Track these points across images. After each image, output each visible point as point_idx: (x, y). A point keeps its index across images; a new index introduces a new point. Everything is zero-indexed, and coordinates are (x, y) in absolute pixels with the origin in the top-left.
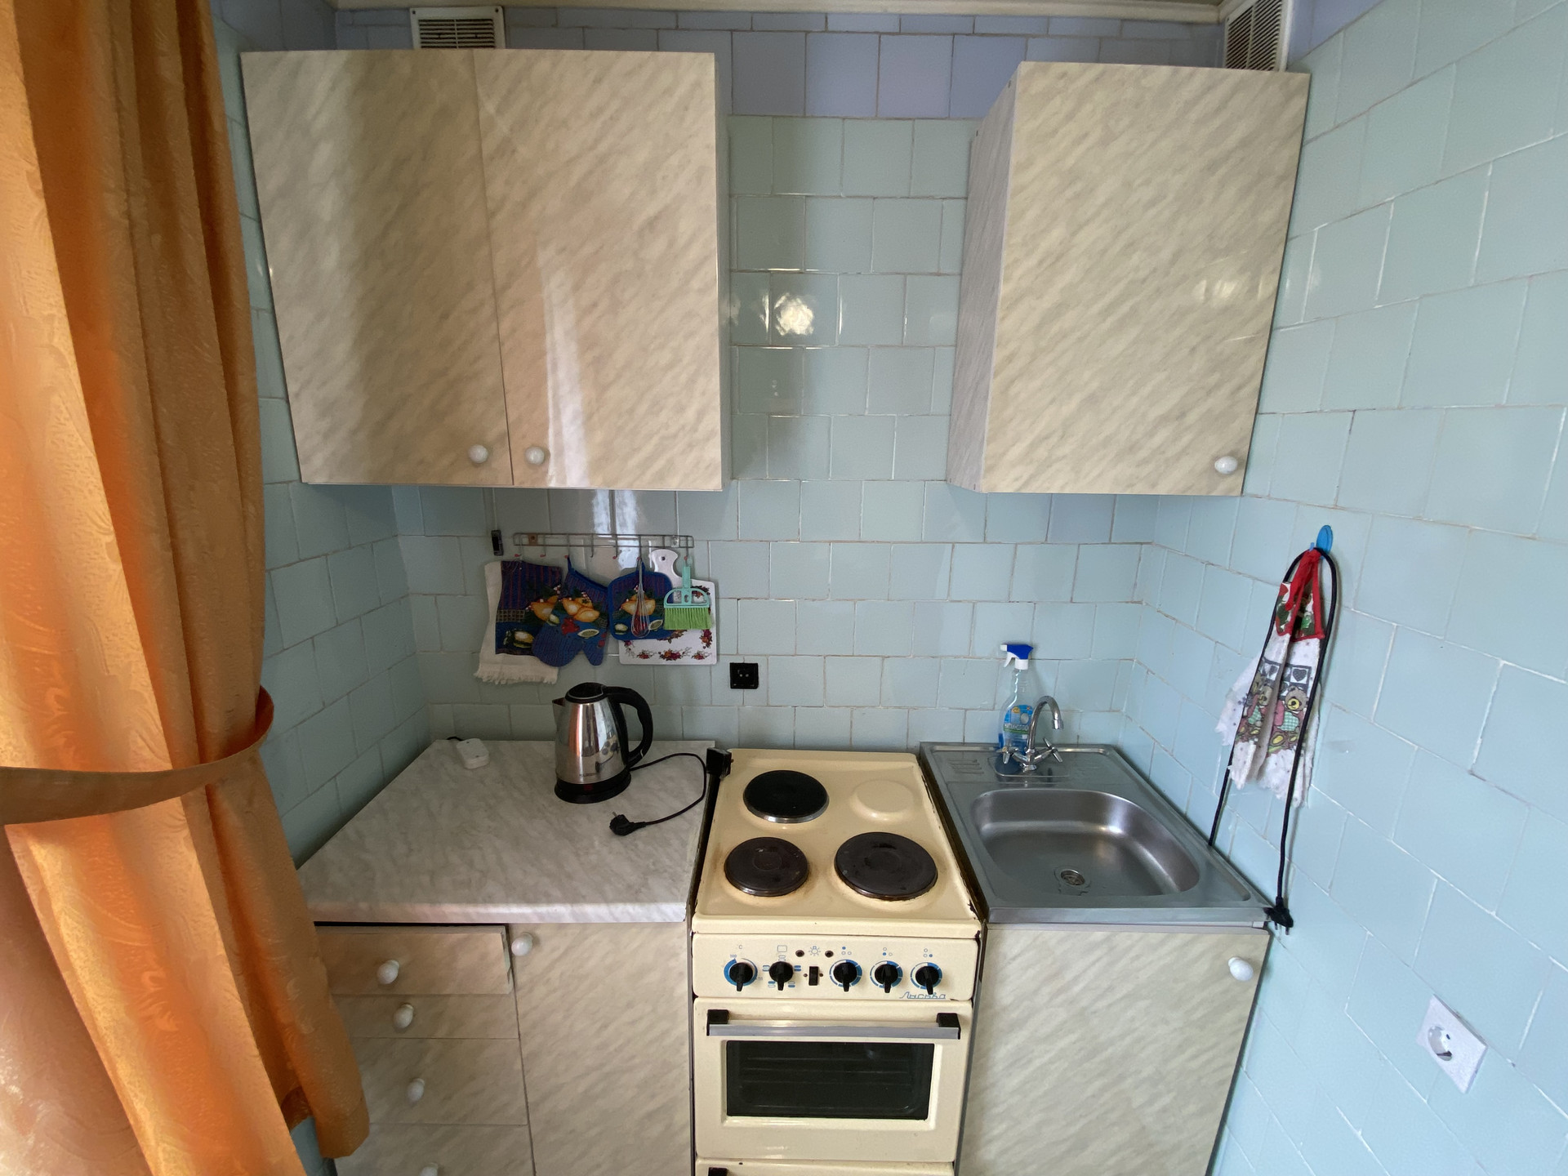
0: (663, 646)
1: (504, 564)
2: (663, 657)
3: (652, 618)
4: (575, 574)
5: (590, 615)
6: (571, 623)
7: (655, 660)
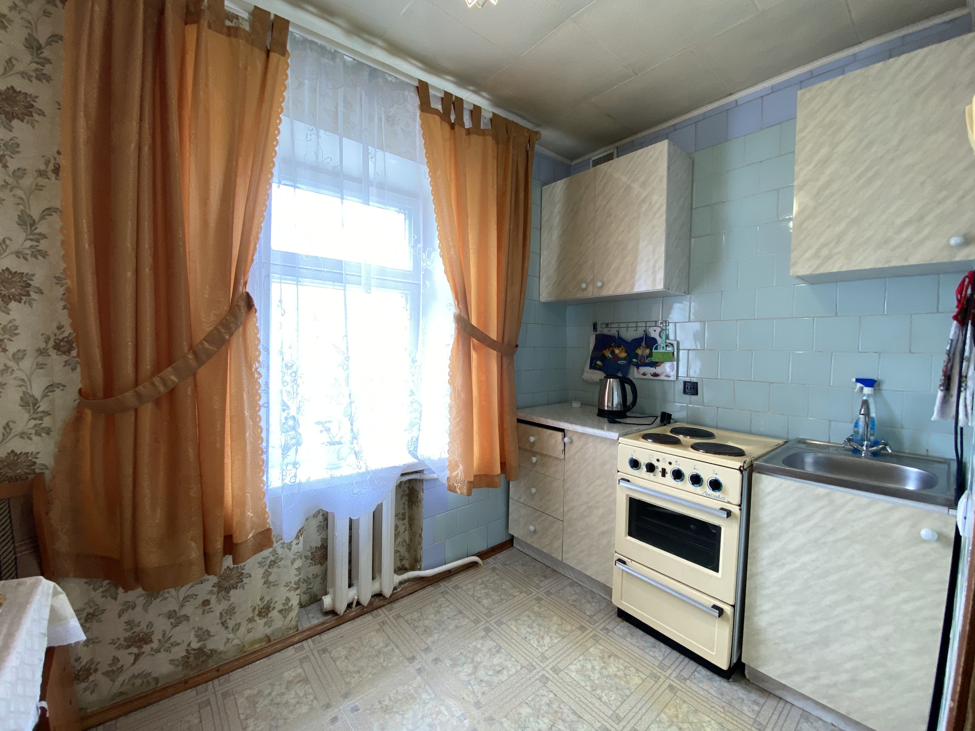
0: (652, 370)
1: (597, 335)
2: (652, 375)
3: (648, 357)
4: (620, 338)
5: (624, 355)
6: (616, 358)
7: (649, 376)
